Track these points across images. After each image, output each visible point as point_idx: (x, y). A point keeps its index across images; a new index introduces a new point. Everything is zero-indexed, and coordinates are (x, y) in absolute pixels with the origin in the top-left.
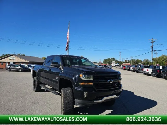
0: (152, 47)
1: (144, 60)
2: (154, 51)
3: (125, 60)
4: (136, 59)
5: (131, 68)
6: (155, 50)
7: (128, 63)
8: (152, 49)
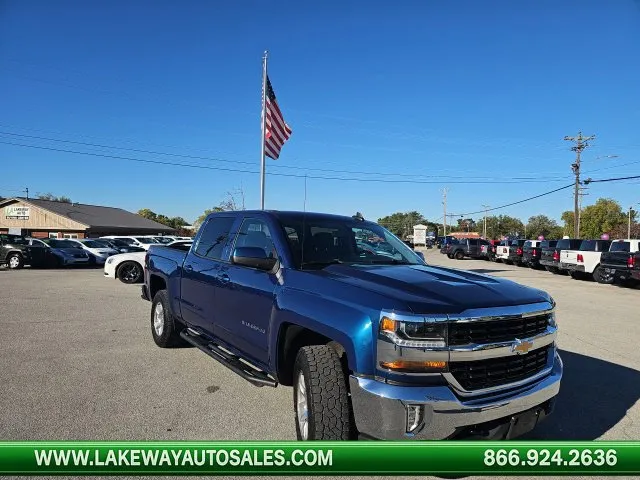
0: (577, 167)
1: (533, 219)
2: (587, 182)
3: (460, 221)
4: (500, 216)
5: (500, 250)
6: (586, 179)
7: (472, 230)
8: (578, 174)
